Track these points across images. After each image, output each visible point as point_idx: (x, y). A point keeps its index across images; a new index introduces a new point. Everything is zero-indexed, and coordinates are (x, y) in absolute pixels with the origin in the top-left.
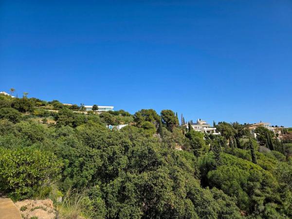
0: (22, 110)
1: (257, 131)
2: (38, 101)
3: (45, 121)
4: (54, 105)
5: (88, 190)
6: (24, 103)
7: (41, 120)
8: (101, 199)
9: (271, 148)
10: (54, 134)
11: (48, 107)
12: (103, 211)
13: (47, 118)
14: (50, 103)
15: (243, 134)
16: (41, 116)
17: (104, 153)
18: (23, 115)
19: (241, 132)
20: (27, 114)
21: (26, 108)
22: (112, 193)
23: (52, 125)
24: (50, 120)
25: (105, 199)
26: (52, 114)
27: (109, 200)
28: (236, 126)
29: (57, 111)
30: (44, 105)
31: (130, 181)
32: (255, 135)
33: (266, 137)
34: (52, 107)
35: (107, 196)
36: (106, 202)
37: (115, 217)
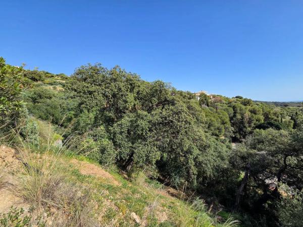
0: (34, 79)
1: (200, 96)
2: (47, 73)
3: (55, 88)
4: (62, 77)
5: (91, 132)
6: (35, 74)
7: (51, 87)
8: (107, 140)
9: (208, 106)
10: (64, 97)
11: (56, 78)
12: (112, 153)
13: (56, 87)
14: (57, 75)
15: (192, 98)
16: (52, 84)
17: (107, 90)
18: (35, 83)
19: (191, 97)
20: (39, 82)
21: (37, 78)
22: (121, 133)
23: (61, 91)
24: (59, 88)
25: (113, 139)
26: (60, 84)
27: (117, 141)
28: (188, 93)
29: (64, 81)
30: (53, 77)
31: (142, 118)
32: (199, 98)
33: (206, 100)
34: (60, 78)
35: (114, 137)
36: (114, 143)
37: (127, 158)
